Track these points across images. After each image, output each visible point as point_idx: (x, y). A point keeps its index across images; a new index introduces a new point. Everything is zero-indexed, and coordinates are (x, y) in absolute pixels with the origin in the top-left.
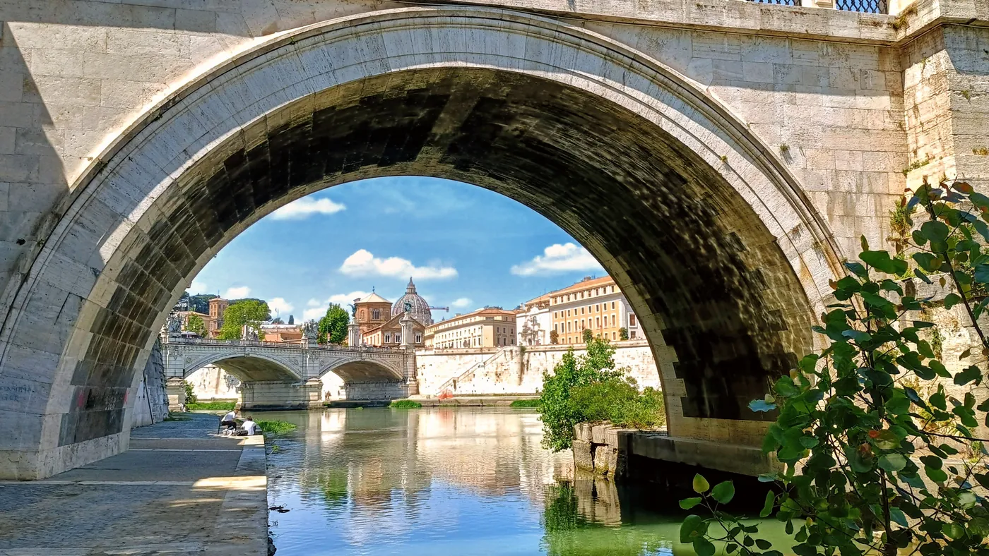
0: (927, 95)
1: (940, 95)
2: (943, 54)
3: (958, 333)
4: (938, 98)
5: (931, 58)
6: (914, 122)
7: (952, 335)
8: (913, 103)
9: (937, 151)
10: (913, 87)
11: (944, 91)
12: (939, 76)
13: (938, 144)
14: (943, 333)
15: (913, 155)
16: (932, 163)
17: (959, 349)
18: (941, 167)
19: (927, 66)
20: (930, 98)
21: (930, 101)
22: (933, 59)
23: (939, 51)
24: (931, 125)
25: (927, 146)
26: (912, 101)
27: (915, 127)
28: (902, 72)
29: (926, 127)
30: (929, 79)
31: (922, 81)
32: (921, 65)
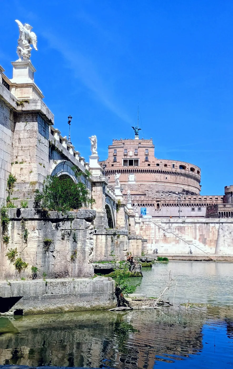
0: (25, 137)
1: (32, 139)
2: (36, 124)
3: (35, 232)
4: (31, 139)
5: (30, 123)
6: (17, 144)
7: (32, 232)
8: (18, 137)
9: (28, 160)
10: (20, 131)
11: (34, 138)
12: (32, 131)
13: (29, 157)
14: (29, 231)
15: (15, 157)
16: (25, 164)
17: (34, 238)
18: (30, 166)
19: (28, 125)
20: (27, 138)
21: (27, 139)
22: (31, 123)
23: (34, 122)
24: (26, 149)
25: (23, 156)
26: (17, 136)
27: (18, 147)
28: (15, 123)
29: (23, 149)
30: (28, 131)
31: (24, 130)
32: (25, 123)
